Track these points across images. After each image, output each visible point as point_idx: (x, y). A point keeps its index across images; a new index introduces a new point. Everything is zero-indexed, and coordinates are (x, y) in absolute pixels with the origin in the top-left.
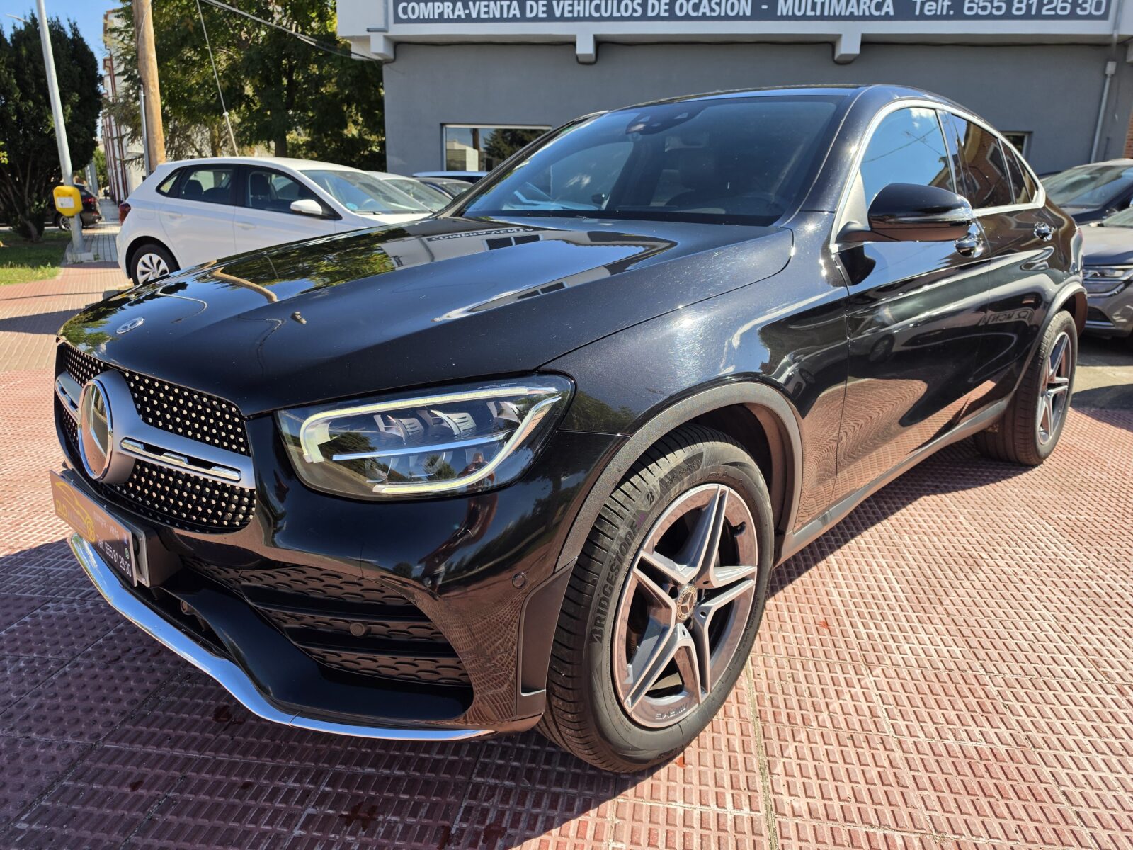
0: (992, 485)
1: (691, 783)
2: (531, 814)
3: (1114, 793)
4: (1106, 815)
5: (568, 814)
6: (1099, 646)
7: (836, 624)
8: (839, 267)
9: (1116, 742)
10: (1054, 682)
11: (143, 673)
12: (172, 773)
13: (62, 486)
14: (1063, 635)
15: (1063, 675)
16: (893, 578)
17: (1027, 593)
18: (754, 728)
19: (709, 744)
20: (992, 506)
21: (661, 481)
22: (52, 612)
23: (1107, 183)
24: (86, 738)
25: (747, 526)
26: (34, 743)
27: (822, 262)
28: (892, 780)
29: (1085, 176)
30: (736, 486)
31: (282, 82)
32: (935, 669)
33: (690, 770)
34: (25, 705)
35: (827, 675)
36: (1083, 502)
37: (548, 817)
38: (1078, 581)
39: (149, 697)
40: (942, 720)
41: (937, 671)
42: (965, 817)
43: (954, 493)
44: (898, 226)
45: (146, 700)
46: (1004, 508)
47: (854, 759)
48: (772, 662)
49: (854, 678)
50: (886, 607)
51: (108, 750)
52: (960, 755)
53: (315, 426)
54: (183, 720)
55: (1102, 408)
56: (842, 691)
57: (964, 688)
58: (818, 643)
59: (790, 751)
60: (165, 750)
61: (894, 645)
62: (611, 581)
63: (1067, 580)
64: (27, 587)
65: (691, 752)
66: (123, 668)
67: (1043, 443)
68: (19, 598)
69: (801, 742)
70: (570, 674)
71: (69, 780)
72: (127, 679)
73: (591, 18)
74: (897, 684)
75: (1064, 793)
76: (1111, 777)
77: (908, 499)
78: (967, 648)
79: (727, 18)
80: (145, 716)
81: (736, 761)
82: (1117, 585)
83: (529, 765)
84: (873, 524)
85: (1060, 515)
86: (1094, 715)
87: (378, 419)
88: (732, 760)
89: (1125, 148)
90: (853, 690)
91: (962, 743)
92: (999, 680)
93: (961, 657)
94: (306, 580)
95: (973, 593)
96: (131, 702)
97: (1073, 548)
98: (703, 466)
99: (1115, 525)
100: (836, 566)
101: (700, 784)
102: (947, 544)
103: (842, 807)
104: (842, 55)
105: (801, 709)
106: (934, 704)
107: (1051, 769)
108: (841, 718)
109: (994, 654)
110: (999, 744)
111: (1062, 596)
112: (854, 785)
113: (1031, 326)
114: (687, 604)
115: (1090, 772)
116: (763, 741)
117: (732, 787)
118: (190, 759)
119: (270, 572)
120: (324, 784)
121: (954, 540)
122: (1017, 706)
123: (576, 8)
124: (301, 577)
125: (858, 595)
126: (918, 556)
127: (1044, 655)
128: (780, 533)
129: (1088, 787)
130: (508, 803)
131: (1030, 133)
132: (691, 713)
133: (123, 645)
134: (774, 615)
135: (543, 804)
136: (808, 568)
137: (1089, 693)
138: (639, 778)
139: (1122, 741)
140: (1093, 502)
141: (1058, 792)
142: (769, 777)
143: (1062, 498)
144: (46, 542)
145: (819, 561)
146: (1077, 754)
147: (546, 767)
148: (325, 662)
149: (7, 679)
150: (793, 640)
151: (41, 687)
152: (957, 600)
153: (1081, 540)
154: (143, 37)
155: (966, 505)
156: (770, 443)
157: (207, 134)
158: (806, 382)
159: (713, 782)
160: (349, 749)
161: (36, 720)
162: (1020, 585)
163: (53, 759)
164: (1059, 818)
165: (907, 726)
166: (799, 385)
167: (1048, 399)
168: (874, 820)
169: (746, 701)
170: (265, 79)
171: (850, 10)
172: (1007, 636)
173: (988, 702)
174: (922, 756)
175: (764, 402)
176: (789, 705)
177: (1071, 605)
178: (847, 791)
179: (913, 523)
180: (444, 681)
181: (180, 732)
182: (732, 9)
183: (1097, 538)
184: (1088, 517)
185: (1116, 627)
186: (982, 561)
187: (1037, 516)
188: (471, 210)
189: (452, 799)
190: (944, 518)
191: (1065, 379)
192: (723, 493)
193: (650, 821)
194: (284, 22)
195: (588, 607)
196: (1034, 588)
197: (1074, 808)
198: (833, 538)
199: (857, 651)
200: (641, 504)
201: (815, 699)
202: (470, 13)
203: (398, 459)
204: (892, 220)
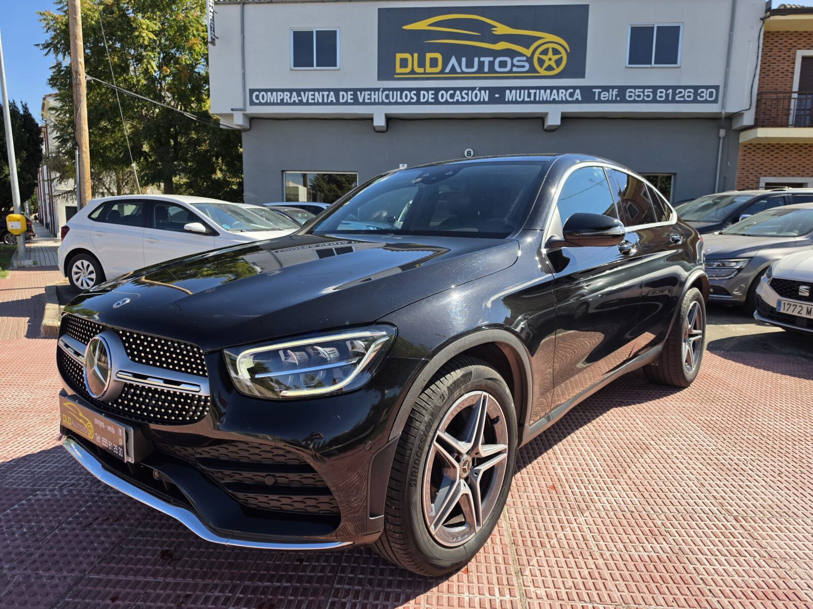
0: (657, 400)
1: (473, 583)
2: (373, 605)
3: (732, 578)
4: (727, 590)
5: (396, 603)
6: (723, 494)
7: (560, 487)
8: (547, 263)
9: (734, 549)
10: (696, 516)
11: (109, 532)
12: (137, 591)
13: (69, 405)
14: (702, 489)
15: (701, 512)
16: (595, 458)
17: (680, 465)
18: (510, 550)
19: (483, 560)
20: (657, 413)
21: (448, 388)
22: (40, 497)
23: (724, 207)
24: (77, 573)
25: (500, 418)
26: (41, 577)
27: (537, 258)
28: (597, 576)
29: (711, 202)
30: (493, 393)
31: (170, 142)
32: (623, 511)
33: (472, 575)
34: (32, 554)
35: (555, 518)
36: (715, 409)
37: (384, 606)
38: (711, 457)
39: (115, 546)
40: (627, 541)
41: (624, 513)
42: (642, 594)
43: (633, 406)
44: (581, 238)
45: (113, 548)
46: (665, 414)
47: (574, 565)
48: (521, 511)
49: (572, 518)
50: (591, 476)
51: (92, 579)
52: (639, 560)
53: (246, 357)
54: (140, 559)
55: (727, 351)
56: (565, 526)
57: (641, 522)
58: (549, 499)
59: (534, 562)
60: (130, 578)
61: (596, 498)
62: (421, 449)
63: (704, 456)
64: (20, 482)
65: (472, 565)
66: (95, 530)
67: (689, 373)
68: (16, 489)
69: (540, 557)
70: (397, 507)
71: (70, 597)
72: (99, 536)
73: (383, 103)
74: (599, 521)
75: (702, 579)
76: (730, 569)
77: (603, 410)
78: (642, 499)
79: (473, 103)
80: (114, 558)
81: (500, 569)
82: (735, 458)
83: (369, 577)
84: (581, 426)
85: (701, 417)
86: (720, 534)
87: (281, 353)
88: (498, 569)
89: (736, 183)
90: (571, 525)
91: (640, 553)
92: (663, 517)
93: (639, 504)
94: (238, 451)
95: (646, 466)
96: (104, 550)
97: (708, 437)
98: (473, 380)
99: (734, 422)
100: (559, 452)
101: (478, 583)
102: (629, 437)
103: (567, 592)
104: (549, 126)
105: (539, 537)
106: (622, 532)
107: (694, 566)
108: (565, 542)
109: (659, 501)
110: (663, 553)
111: (701, 466)
112: (574, 580)
113: (672, 297)
114: (466, 467)
115: (718, 566)
116: (516, 557)
117: (499, 584)
118: (148, 582)
119: (215, 447)
120: (239, 593)
121: (634, 434)
122: (674, 531)
123: (373, 97)
124: (235, 449)
125: (573, 469)
126: (611, 444)
127: (690, 501)
128: (521, 425)
129: (716, 575)
130: (358, 599)
131: (675, 174)
132: (471, 538)
133: (93, 515)
134: (520, 483)
135: (380, 598)
136: (541, 454)
137: (717, 522)
138: (440, 581)
139: (737, 548)
140: (721, 409)
141: (698, 579)
142: (521, 577)
143: (702, 407)
144: (29, 453)
145: (548, 449)
146: (710, 556)
147: (380, 577)
148: (247, 504)
149: (16, 539)
150: (533, 497)
151: (40, 543)
152: (636, 471)
153: (713, 432)
154: (80, 116)
155: (641, 413)
156: (512, 368)
157: (114, 177)
158: (532, 332)
159: (487, 582)
160: (252, 572)
161: (41, 563)
162: (675, 460)
163: (57, 586)
164: (699, 593)
165: (606, 545)
166: (528, 333)
167: (689, 344)
168: (587, 599)
169: (505, 534)
170: (158, 141)
171: (553, 97)
172: (667, 490)
173: (655, 530)
174: (615, 562)
175: (507, 342)
176: (532, 536)
177: (706, 471)
178: (569, 583)
179: (607, 424)
180: (321, 512)
181: (139, 566)
182: (476, 97)
183: (723, 430)
184: (718, 418)
185: (734, 483)
186: (651, 446)
187: (686, 418)
188: (318, 230)
189: (322, 598)
190: (627, 421)
191: (700, 331)
192: (485, 397)
193: (448, 605)
194: (173, 104)
195: (408, 465)
196: (684, 462)
197: (708, 587)
198: (556, 435)
199: (573, 502)
200: (437, 402)
201: (548, 532)
202: (302, 100)
203: (293, 376)
204: (577, 234)
